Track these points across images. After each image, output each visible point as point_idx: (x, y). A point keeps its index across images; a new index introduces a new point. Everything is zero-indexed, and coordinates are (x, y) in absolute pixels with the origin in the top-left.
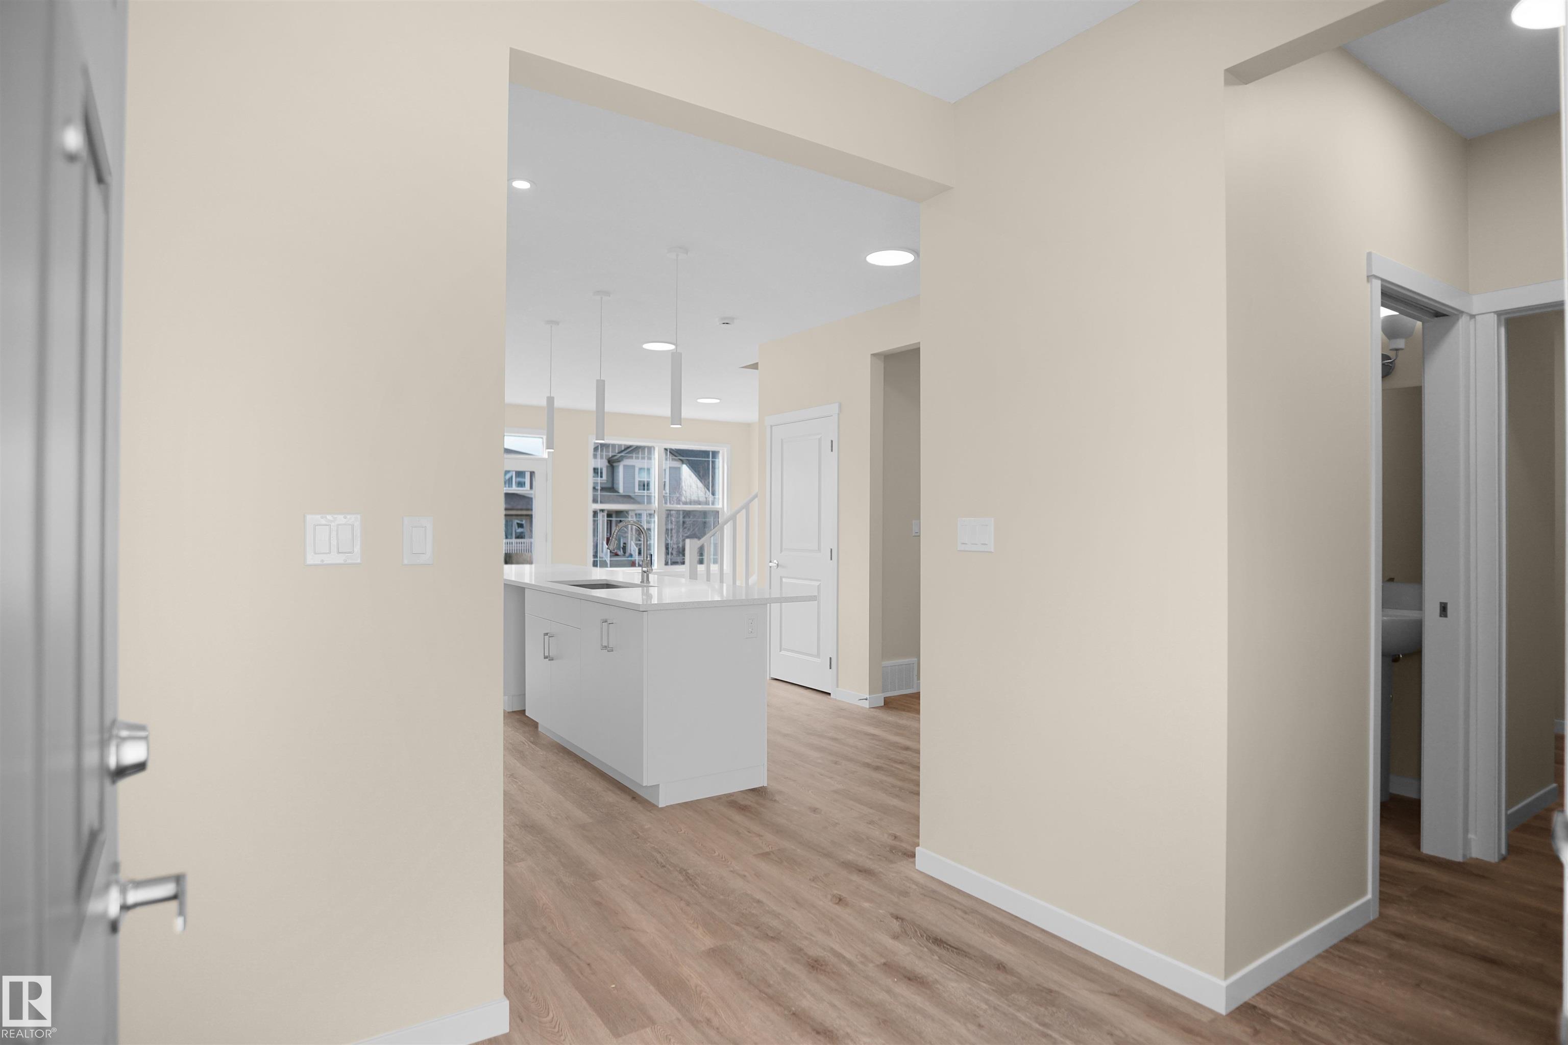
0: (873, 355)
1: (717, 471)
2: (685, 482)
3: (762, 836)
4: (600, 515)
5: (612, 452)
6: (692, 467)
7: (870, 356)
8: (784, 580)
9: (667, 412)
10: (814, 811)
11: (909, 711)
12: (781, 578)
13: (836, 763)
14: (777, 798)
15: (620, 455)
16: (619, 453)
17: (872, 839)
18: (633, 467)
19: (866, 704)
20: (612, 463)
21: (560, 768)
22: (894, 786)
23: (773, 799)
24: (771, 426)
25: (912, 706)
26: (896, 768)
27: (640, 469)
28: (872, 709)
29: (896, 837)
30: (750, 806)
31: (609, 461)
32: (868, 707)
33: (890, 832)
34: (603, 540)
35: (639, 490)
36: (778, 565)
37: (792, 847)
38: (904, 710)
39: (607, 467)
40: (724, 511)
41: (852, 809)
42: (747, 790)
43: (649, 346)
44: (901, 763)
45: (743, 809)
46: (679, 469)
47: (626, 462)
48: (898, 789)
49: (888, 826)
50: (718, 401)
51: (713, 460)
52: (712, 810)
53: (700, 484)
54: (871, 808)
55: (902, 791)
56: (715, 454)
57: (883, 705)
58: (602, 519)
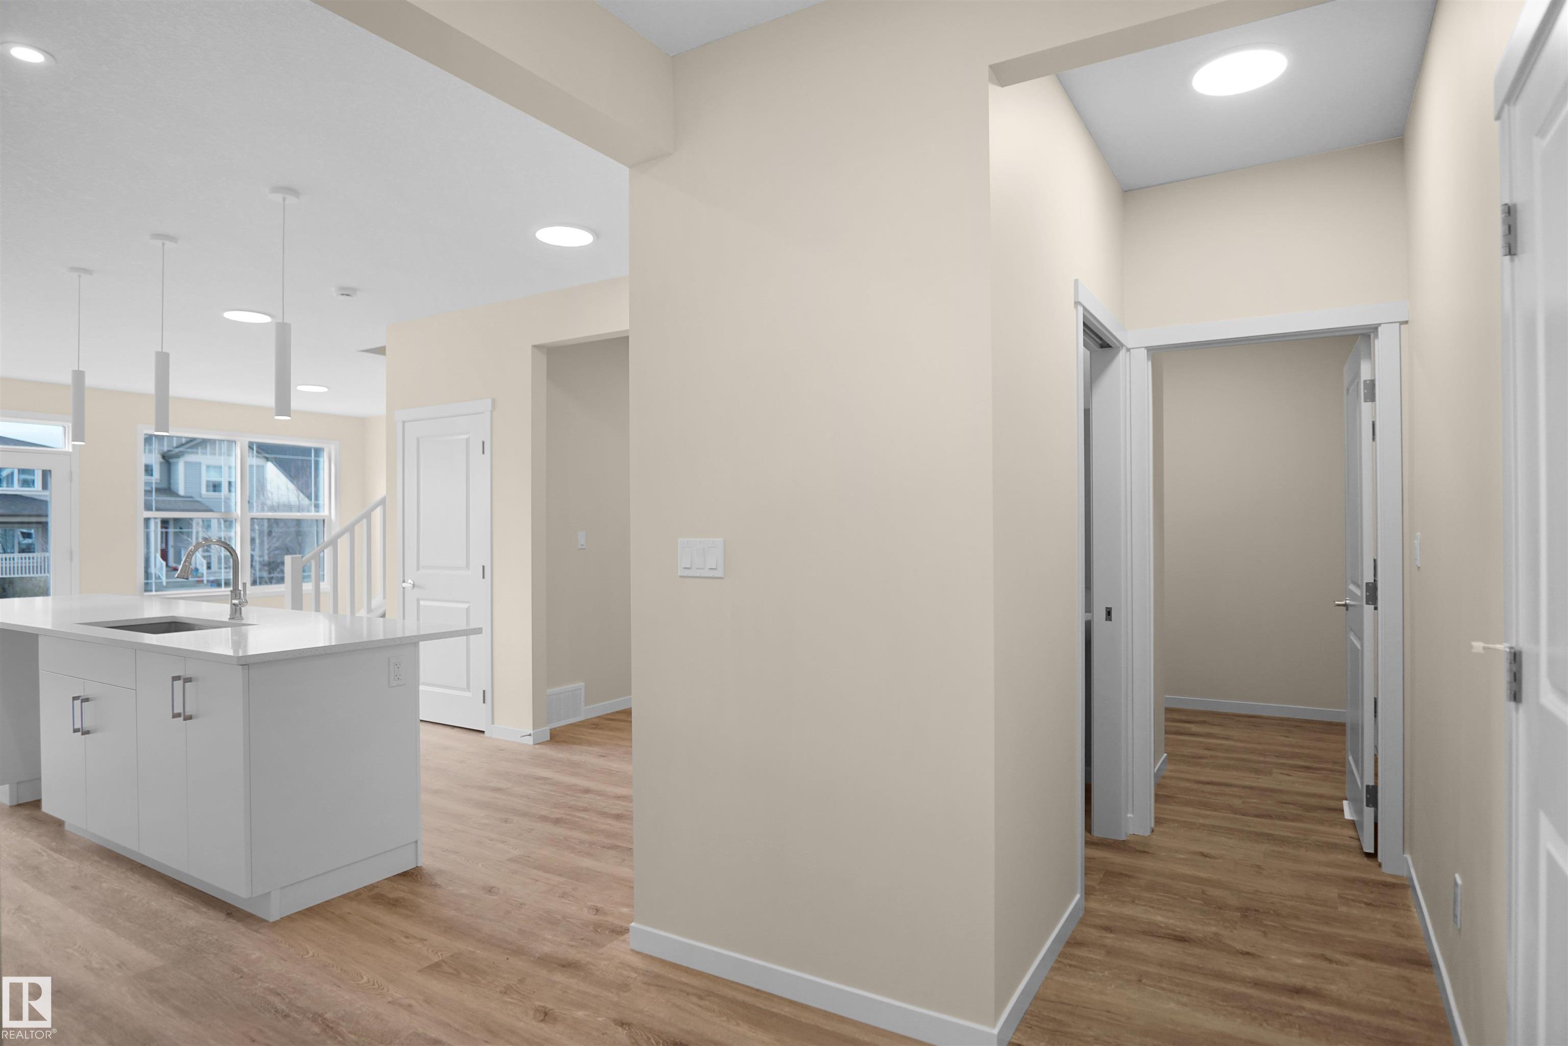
0: (535, 347)
1: (321, 472)
2: (270, 483)
3: (425, 940)
4: (152, 524)
5: (168, 446)
6: (280, 465)
7: (531, 346)
8: (422, 603)
9: (269, 400)
10: (490, 891)
11: (580, 744)
12: (418, 600)
13: (506, 821)
14: (438, 880)
15: (177, 450)
16: (177, 447)
17: (570, 918)
18: (200, 464)
19: (530, 741)
20: (168, 460)
21: (104, 885)
22: (582, 842)
23: (433, 883)
24: (404, 422)
25: (583, 737)
26: (579, 817)
27: (208, 467)
28: (537, 746)
29: (597, 910)
30: (402, 898)
31: (164, 457)
32: (532, 744)
33: (589, 904)
34: (156, 551)
35: (207, 491)
36: (414, 585)
37: (469, 948)
38: (574, 743)
39: (161, 463)
40: (330, 518)
41: (537, 881)
42: (394, 876)
43: (230, 315)
44: (584, 810)
45: (394, 904)
46: (261, 468)
47: (190, 458)
48: (587, 845)
49: (586, 897)
50: (325, 390)
51: (316, 459)
52: (349, 913)
53: (291, 486)
54: (561, 875)
55: (593, 846)
56: (318, 451)
57: (549, 739)
58: (155, 530)
